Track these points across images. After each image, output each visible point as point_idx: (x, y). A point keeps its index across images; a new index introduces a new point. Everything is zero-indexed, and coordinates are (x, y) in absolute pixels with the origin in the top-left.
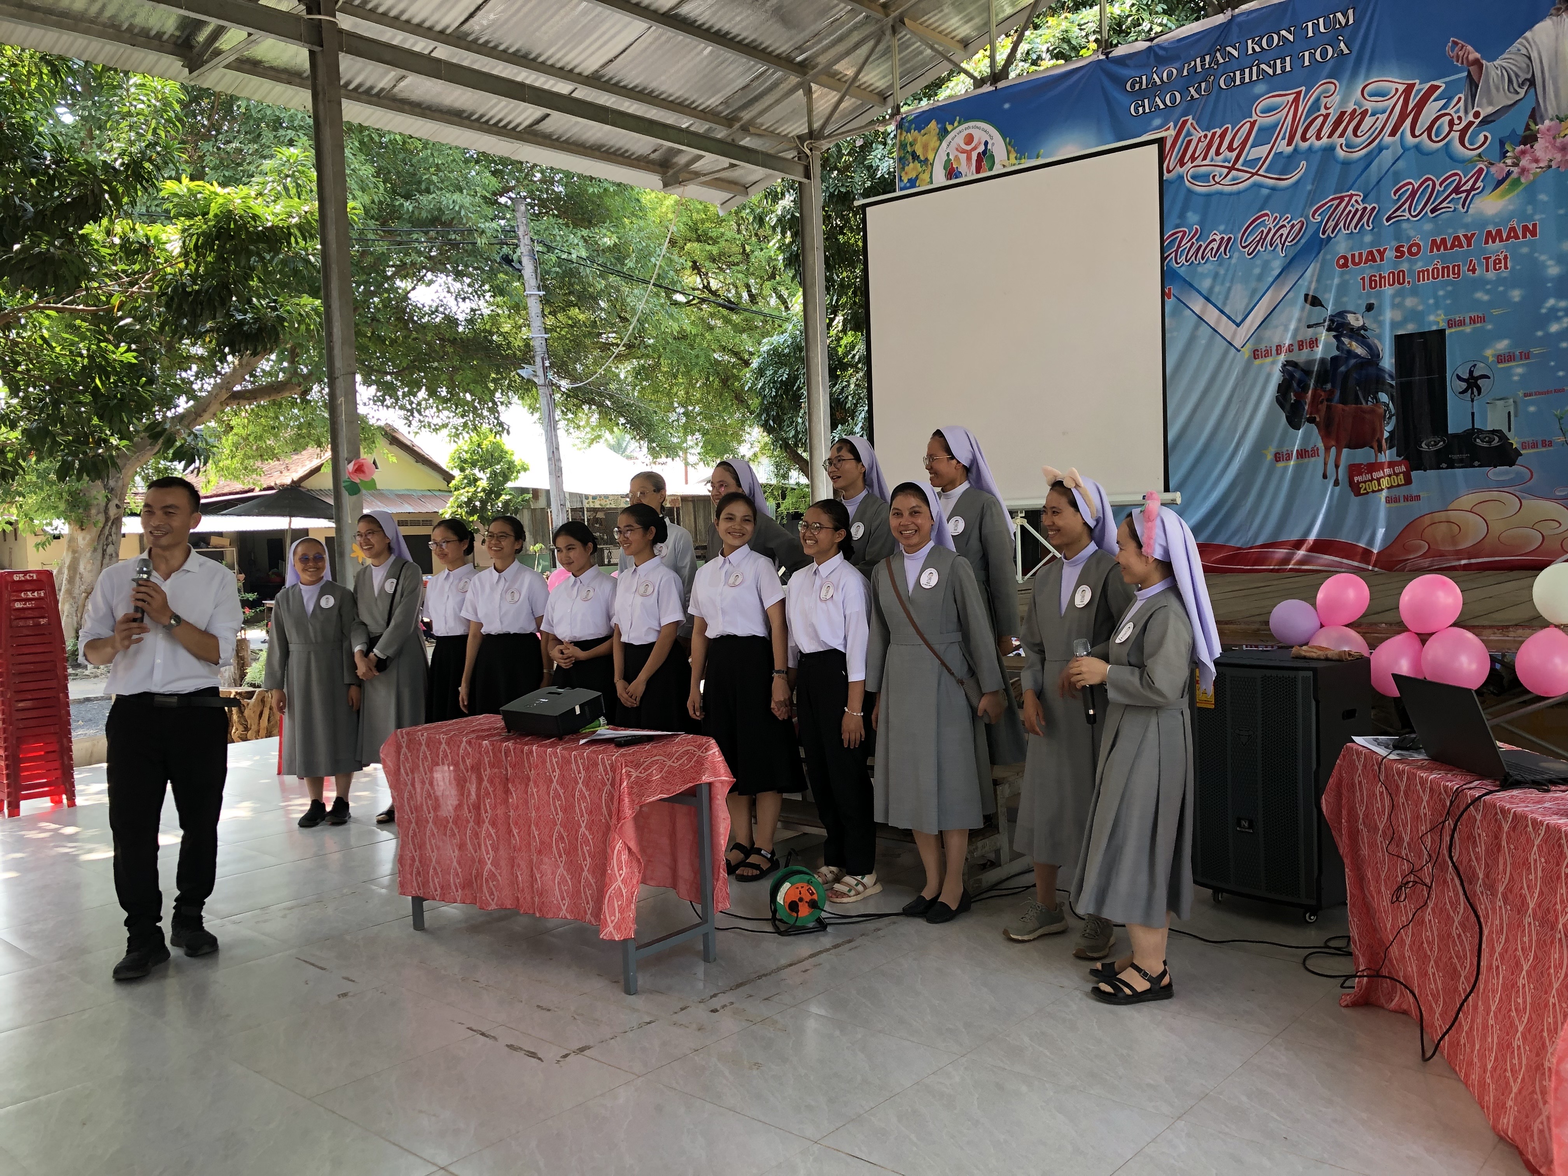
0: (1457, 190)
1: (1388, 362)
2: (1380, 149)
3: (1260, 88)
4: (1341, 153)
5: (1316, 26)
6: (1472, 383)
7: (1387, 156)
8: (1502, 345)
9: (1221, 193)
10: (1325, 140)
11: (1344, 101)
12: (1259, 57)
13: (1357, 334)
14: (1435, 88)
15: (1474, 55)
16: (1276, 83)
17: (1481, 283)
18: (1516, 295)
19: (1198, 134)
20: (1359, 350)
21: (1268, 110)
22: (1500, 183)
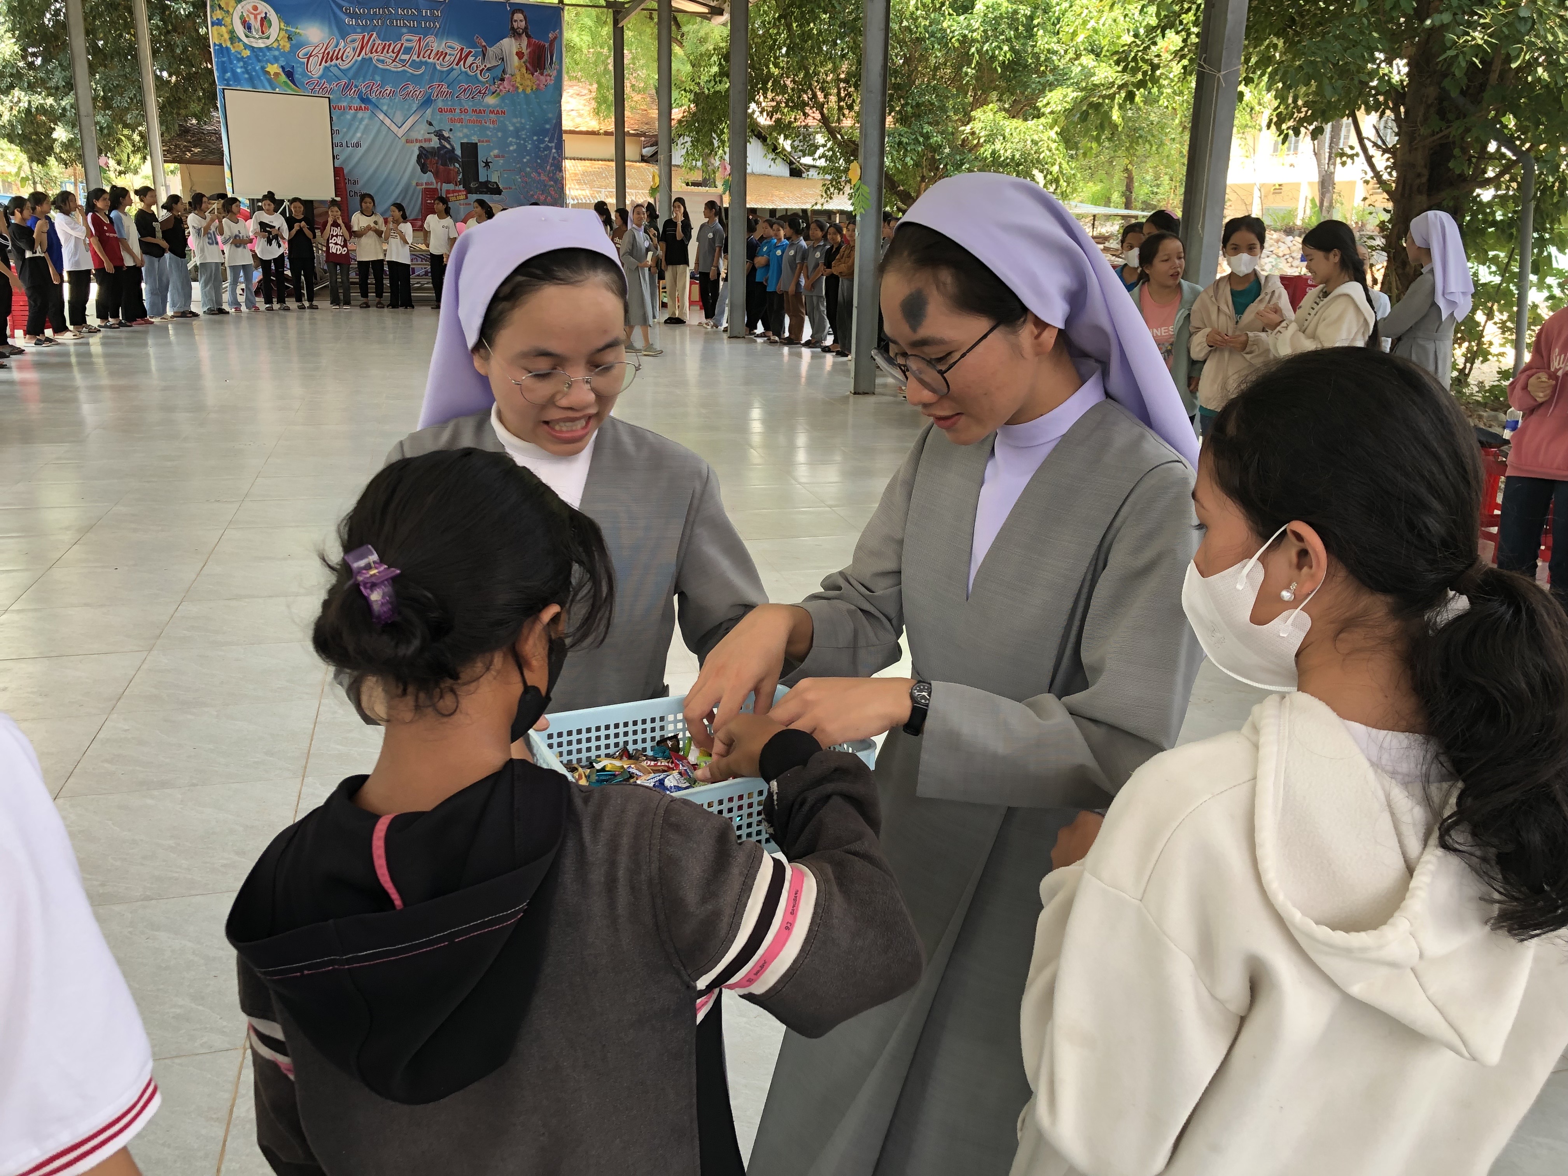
0: (480, 92)
1: (458, 152)
2: (453, 69)
3: (404, 30)
4: (438, 67)
5: (426, 12)
6: (487, 164)
7: (455, 74)
8: (496, 152)
9: (390, 70)
10: (431, 60)
11: (439, 46)
12: (403, 17)
13: (447, 139)
14: (470, 52)
15: (484, 44)
16: (412, 30)
17: (489, 128)
18: (500, 134)
19: (378, 42)
20: (448, 146)
21: (407, 40)
22: (493, 93)
